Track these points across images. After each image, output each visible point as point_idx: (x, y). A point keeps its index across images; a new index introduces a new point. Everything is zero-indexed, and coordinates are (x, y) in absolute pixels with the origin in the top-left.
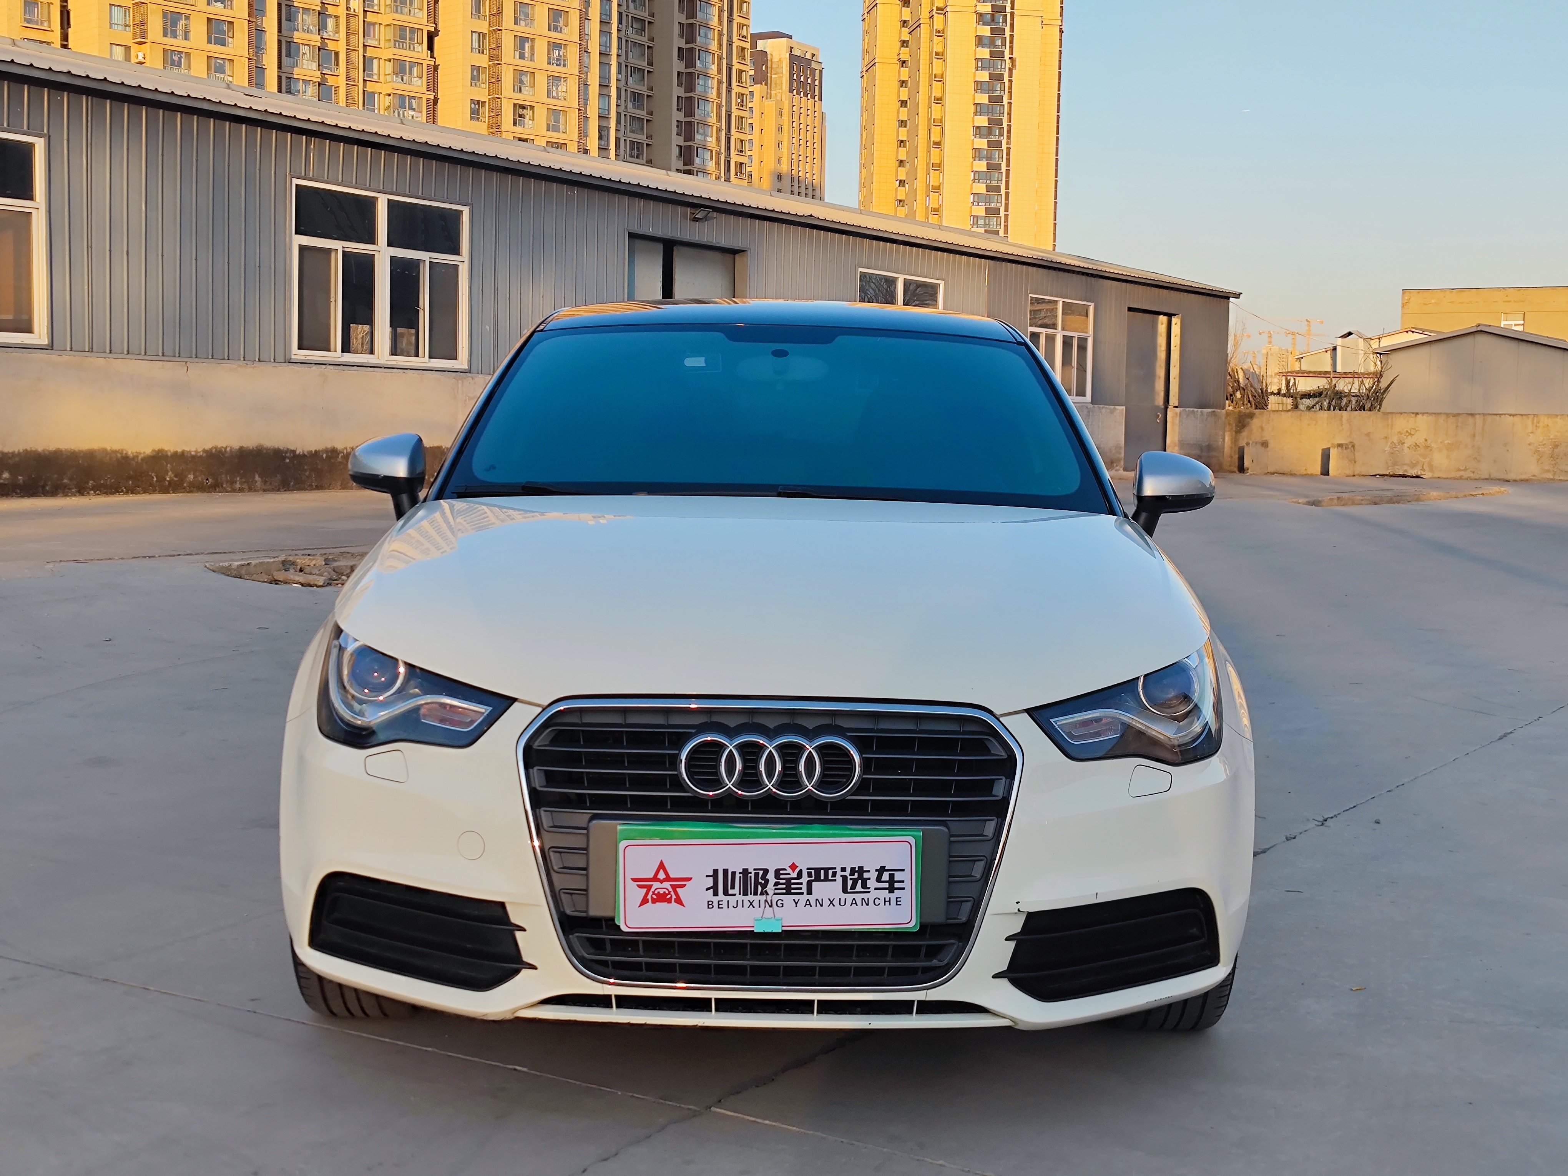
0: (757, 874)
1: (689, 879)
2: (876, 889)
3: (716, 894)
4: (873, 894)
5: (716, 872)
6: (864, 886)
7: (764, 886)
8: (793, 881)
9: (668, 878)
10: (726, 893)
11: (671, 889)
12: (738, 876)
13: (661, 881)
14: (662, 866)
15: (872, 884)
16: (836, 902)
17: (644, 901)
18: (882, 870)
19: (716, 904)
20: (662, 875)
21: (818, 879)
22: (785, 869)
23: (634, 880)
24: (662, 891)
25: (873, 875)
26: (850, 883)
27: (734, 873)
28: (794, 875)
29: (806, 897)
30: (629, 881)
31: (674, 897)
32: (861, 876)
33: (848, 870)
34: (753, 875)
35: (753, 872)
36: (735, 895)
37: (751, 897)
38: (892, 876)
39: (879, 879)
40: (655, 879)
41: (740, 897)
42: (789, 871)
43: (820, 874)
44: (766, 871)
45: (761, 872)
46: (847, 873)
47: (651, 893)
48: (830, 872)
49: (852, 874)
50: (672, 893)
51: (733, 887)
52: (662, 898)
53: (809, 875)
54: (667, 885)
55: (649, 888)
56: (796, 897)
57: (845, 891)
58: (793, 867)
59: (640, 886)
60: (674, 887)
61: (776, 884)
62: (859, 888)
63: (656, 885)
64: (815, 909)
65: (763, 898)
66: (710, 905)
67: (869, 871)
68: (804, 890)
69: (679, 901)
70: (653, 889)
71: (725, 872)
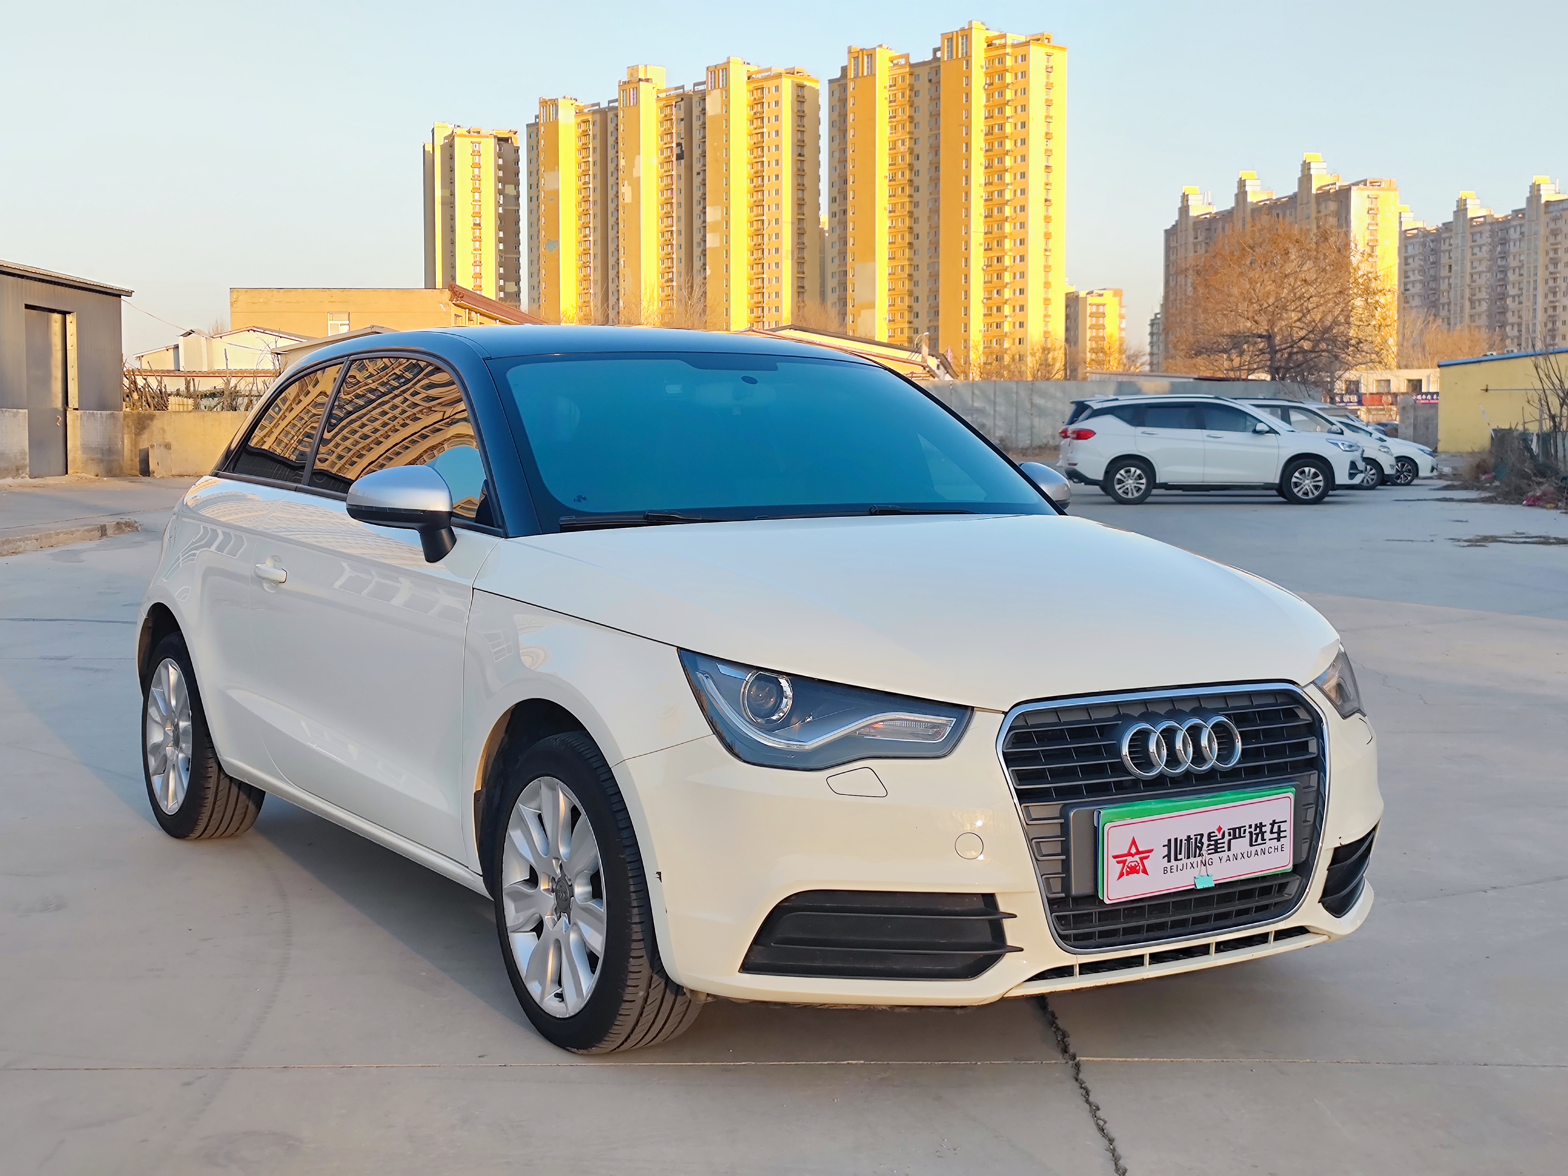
0: (1196, 839)
1: (1151, 851)
2: (1270, 840)
3: (1169, 861)
4: (1269, 844)
5: (1169, 841)
6: (1263, 839)
7: (1201, 849)
8: (1219, 842)
9: (1138, 852)
10: (1176, 859)
11: (1139, 862)
12: (1184, 842)
13: (1133, 855)
14: (1134, 842)
15: (1267, 836)
16: (1245, 855)
17: (1121, 875)
18: (1274, 822)
19: (1169, 870)
20: (1133, 851)
21: (1235, 838)
22: (1214, 832)
23: (1115, 857)
24: (1133, 864)
25: (1267, 829)
26: (1254, 836)
27: (1181, 841)
28: (1220, 836)
29: (1227, 853)
30: (1111, 858)
31: (1141, 867)
32: (1261, 830)
33: (1253, 827)
34: (1193, 840)
35: (1194, 838)
36: (1181, 859)
37: (1192, 859)
38: (1279, 827)
39: (1272, 832)
40: (1129, 854)
41: (1185, 861)
42: (1217, 833)
43: (1236, 833)
44: (1202, 835)
45: (1199, 837)
46: (1252, 830)
47: (1126, 867)
48: (1242, 829)
49: (1256, 830)
50: (1140, 865)
51: (1180, 854)
52: (1133, 870)
53: (1230, 834)
54: (1137, 858)
55: (1124, 862)
56: (1220, 855)
57: (1251, 845)
58: (1220, 829)
59: (1118, 862)
60: (1142, 859)
61: (1209, 845)
62: (1259, 841)
63: (1129, 859)
64: (1233, 863)
65: (1199, 859)
66: (1165, 870)
67: (1265, 826)
68: (1226, 848)
69: (1145, 871)
70: (1127, 864)
71: (1176, 839)
